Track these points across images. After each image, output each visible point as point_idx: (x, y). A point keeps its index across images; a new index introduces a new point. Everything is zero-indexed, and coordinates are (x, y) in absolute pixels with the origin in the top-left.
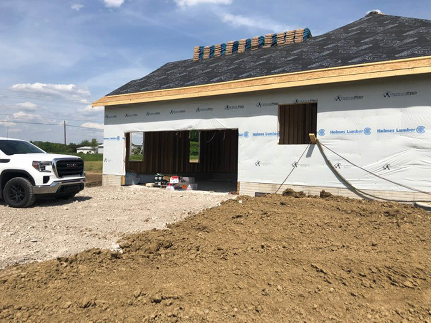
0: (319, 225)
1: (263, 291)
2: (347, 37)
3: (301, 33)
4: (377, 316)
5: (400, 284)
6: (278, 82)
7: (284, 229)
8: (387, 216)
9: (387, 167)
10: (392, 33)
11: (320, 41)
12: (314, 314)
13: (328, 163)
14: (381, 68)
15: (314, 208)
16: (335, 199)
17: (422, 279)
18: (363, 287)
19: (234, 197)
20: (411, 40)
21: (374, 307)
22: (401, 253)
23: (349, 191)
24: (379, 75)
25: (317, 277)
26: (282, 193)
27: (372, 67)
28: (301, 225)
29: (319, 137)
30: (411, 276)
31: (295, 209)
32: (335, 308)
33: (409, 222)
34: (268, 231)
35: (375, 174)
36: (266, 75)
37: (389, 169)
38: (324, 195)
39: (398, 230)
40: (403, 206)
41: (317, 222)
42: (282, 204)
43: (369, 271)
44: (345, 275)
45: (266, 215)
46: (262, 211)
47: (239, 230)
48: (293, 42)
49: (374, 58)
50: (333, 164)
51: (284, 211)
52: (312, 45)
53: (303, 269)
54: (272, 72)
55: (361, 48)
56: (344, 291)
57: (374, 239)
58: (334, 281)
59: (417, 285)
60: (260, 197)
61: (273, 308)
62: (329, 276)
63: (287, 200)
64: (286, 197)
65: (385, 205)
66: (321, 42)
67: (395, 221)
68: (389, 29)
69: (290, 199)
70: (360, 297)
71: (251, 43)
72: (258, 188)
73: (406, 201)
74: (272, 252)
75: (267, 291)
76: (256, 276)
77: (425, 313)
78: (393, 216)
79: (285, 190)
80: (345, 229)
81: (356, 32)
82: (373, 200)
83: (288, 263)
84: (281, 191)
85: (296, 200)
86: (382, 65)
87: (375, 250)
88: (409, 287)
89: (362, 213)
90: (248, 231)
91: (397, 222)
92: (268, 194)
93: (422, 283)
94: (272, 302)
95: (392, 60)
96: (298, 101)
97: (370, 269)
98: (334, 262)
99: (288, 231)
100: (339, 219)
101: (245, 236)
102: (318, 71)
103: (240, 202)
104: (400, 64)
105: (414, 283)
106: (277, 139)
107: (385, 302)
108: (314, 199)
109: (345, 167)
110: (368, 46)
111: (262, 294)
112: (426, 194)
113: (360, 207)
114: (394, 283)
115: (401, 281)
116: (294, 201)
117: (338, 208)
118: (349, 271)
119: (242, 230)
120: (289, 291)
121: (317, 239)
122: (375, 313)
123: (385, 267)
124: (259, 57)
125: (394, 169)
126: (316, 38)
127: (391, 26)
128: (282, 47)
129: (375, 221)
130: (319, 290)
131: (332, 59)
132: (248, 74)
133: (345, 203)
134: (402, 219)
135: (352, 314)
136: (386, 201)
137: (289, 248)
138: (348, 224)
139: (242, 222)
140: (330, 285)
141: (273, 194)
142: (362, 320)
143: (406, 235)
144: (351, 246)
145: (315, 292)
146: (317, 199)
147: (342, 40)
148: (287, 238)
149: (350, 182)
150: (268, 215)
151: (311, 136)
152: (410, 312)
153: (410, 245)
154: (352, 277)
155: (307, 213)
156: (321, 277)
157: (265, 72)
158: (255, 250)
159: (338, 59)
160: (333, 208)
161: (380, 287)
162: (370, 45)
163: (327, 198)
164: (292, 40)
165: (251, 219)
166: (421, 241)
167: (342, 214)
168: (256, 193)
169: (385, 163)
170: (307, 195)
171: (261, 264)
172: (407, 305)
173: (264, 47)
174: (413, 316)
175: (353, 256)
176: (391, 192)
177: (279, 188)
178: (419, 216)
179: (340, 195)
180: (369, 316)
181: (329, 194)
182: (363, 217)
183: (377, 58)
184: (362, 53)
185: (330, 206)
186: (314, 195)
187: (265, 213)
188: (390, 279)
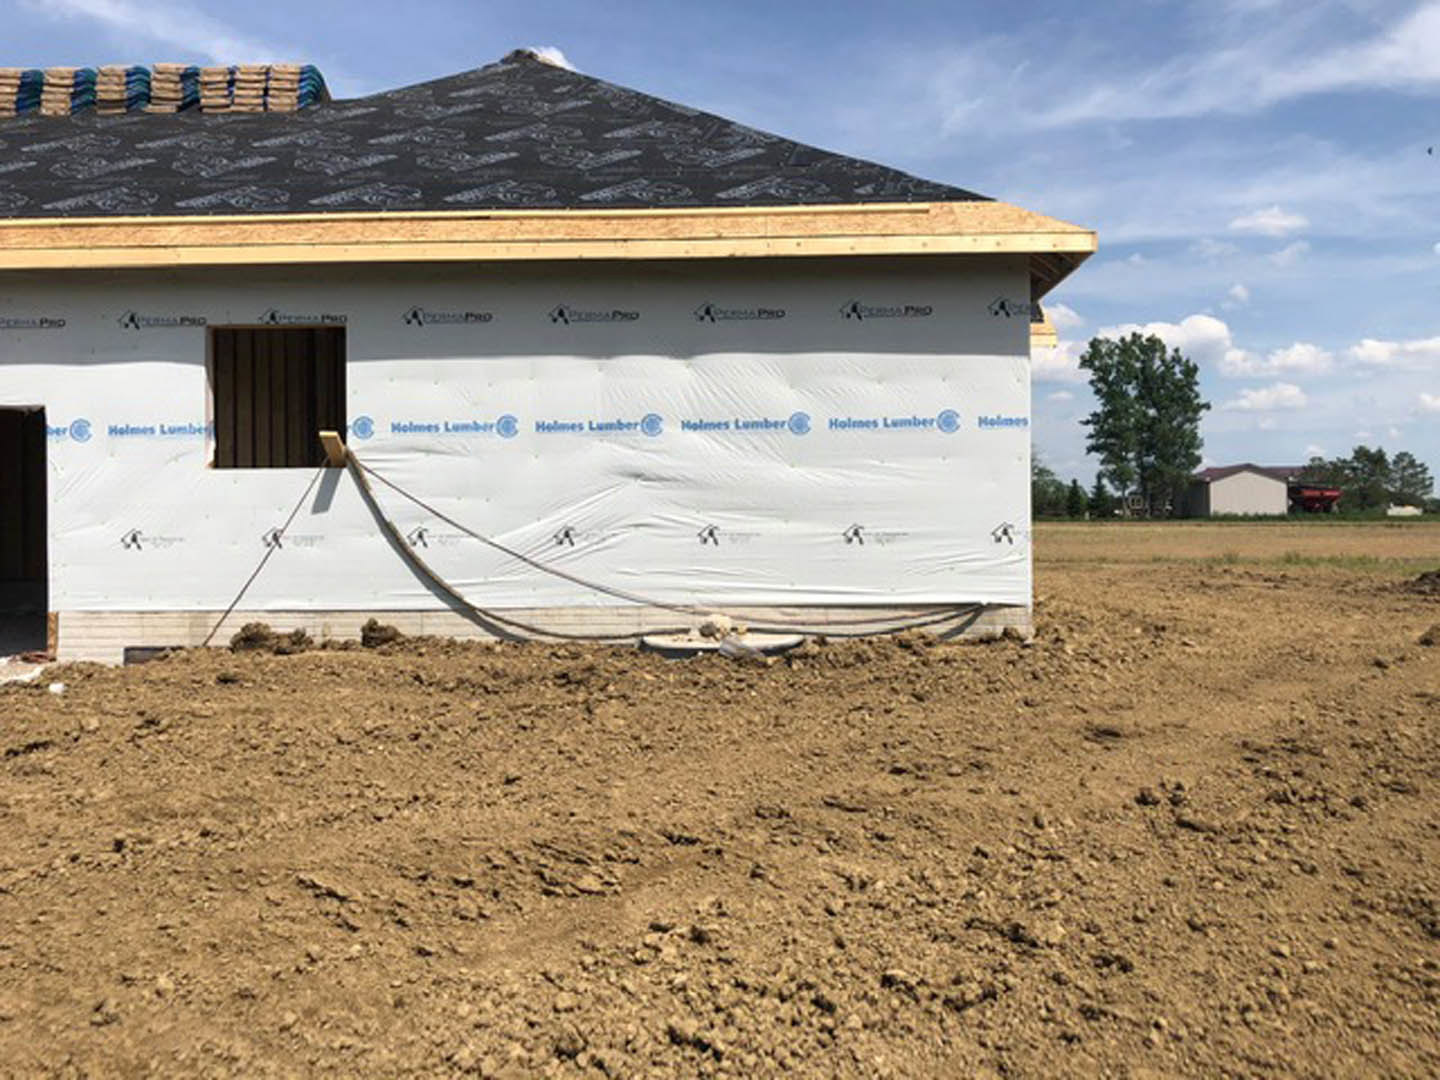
0: (344, 739)
1: (97, 1009)
2: (441, 119)
3: (291, 81)
4: (487, 1004)
5: (568, 887)
6: (201, 241)
7: (215, 768)
8: (563, 685)
9: (567, 535)
10: (574, 125)
11: (356, 117)
12: (282, 1047)
13: (389, 530)
14: (540, 231)
15: (339, 685)
16: (412, 647)
17: (628, 860)
18: (456, 920)
19: (31, 673)
20: (623, 155)
21: (480, 975)
22: (585, 791)
23: (457, 618)
24: (534, 250)
25: (315, 915)
26: (227, 643)
27: (516, 223)
28: (281, 749)
29: (353, 443)
30: (600, 857)
31: (269, 695)
32: (356, 1011)
33: (617, 698)
34: (153, 785)
35: (534, 560)
36: (153, 214)
37: (572, 544)
38: (376, 636)
39: (585, 726)
40: (609, 652)
41: (339, 732)
42: (225, 680)
43: (486, 866)
44: (406, 891)
45: (153, 728)
46: (141, 714)
47: (27, 796)
48: (261, 109)
49: (523, 195)
50: (405, 531)
51: (227, 705)
52: (328, 127)
53: (268, 899)
54: (179, 204)
55: (484, 159)
56: (397, 944)
57: (515, 762)
58: (369, 921)
59: (614, 880)
60: (142, 662)
61: (127, 1062)
62: (353, 906)
63: (245, 666)
64: (242, 653)
65: (561, 652)
66: (359, 122)
67: (581, 696)
68: (566, 112)
69: (258, 659)
70: (444, 953)
71: (97, 88)
72: (136, 631)
73: (620, 637)
74: (155, 857)
75: (110, 1008)
76: (74, 961)
77: (622, 962)
78: (579, 683)
79: (239, 630)
80: (428, 741)
81: (472, 107)
82: (526, 641)
83: (211, 889)
84: (225, 637)
85: (278, 663)
86: (543, 222)
87: (513, 794)
88: (590, 893)
89: (490, 684)
90: (69, 797)
91: (585, 701)
92: (174, 649)
93: (628, 873)
94: (129, 1043)
95: (572, 208)
96: (277, 315)
97: (489, 860)
98: (376, 856)
99: (229, 774)
100: (417, 712)
101: (51, 818)
102: (345, 220)
103: (56, 688)
104: (590, 223)
105: (607, 878)
106: (207, 448)
107: (514, 952)
108: (341, 653)
109: (442, 540)
110: (504, 156)
111: (93, 1023)
112: (666, 611)
113: (487, 665)
114: (552, 888)
115: (570, 879)
116: (272, 665)
117: (417, 678)
118: (424, 878)
119: (40, 796)
120: (199, 989)
121: (332, 788)
122: (482, 993)
123: (534, 844)
124: (129, 142)
125: (585, 544)
126: (343, 105)
127: (571, 104)
128: (221, 120)
129: (525, 706)
130: (313, 961)
131: (393, 184)
132: (81, 201)
133: (442, 657)
134: (602, 689)
135: (407, 1017)
136: (563, 641)
137: (222, 835)
138: (441, 727)
139: (48, 765)
140: (355, 935)
141: (196, 648)
142: (438, 1027)
143: (605, 737)
144: (443, 795)
145: (299, 971)
146: (353, 654)
147: (428, 123)
148: (224, 799)
149: (458, 590)
150: (160, 728)
151: (326, 438)
152: (585, 969)
153: (612, 765)
154: (428, 896)
155: (309, 705)
156: (327, 914)
157: (152, 201)
158: (87, 864)
159: (415, 185)
160: (401, 679)
161: (508, 911)
162: (513, 155)
163: (385, 647)
164: (260, 101)
165: (89, 749)
166: (642, 749)
167: (429, 694)
168: (128, 650)
169: (560, 525)
170: (318, 641)
171: (102, 913)
172: (578, 946)
173: (150, 108)
174: (592, 976)
175: (444, 825)
176: (579, 611)
177: (218, 625)
178: (649, 677)
179: (427, 632)
180: (464, 1009)
181: (390, 633)
182: (492, 697)
183: (530, 196)
184: (487, 173)
185: (391, 673)
186: (342, 640)
187: (151, 722)
188: (542, 876)
